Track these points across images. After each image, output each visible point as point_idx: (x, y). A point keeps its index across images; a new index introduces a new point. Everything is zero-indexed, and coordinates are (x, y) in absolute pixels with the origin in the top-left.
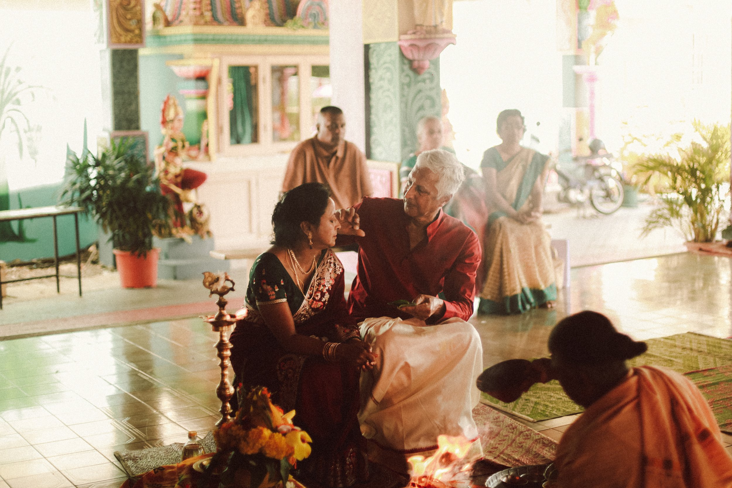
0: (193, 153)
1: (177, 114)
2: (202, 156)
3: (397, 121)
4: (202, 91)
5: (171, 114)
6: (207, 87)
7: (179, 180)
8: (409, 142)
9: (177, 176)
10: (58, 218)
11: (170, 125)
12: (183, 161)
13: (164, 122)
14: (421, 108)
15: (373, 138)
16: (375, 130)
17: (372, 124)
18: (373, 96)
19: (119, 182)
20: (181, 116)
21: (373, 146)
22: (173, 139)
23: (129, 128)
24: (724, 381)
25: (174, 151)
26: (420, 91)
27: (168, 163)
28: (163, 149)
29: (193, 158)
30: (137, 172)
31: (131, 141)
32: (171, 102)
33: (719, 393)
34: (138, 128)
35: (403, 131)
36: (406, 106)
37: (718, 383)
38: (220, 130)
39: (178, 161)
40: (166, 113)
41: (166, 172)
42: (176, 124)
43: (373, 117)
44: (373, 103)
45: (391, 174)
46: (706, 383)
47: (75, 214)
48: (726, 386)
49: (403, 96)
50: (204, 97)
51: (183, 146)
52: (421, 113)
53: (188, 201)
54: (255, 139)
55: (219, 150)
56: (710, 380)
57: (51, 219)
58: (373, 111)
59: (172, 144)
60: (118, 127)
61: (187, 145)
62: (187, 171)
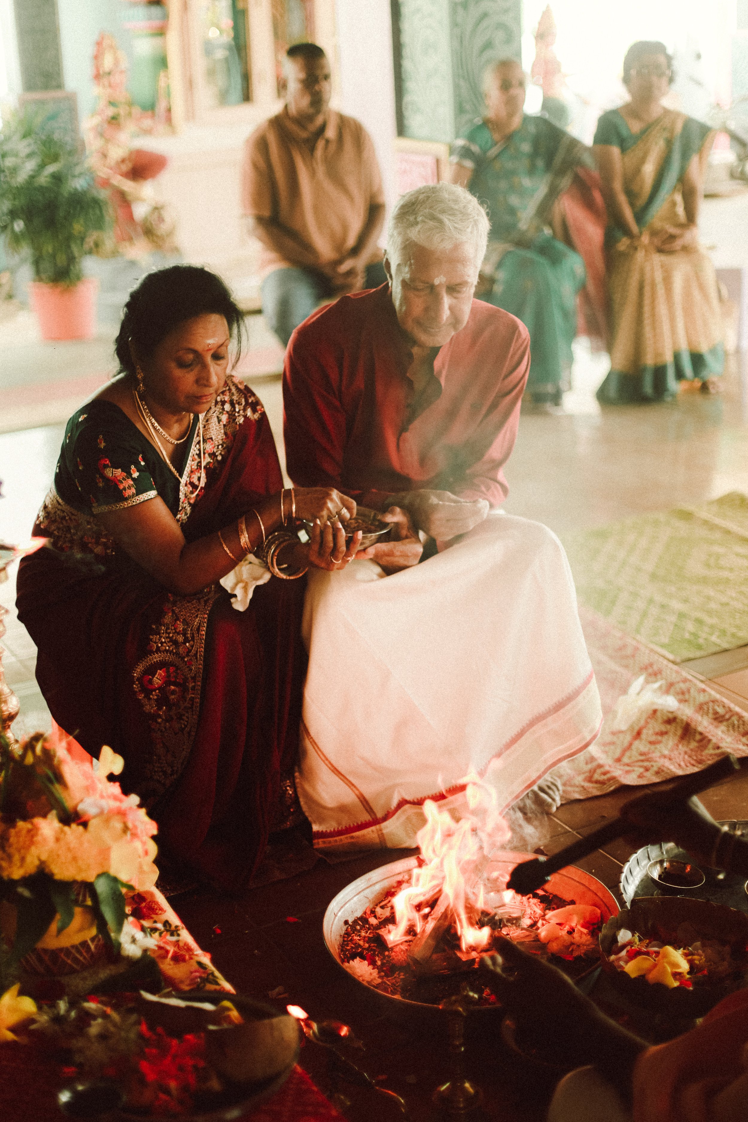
0: (147, 123)
1: (116, 62)
2: (161, 128)
3: (446, 68)
4: (157, 23)
5: (108, 62)
6: (166, 17)
7: (125, 168)
8: (468, 107)
9: (123, 161)
11: (105, 81)
12: (131, 137)
13: (98, 77)
14: (488, 45)
15: (407, 99)
16: (410, 85)
17: (405, 76)
18: (406, 26)
19: (21, 178)
20: (124, 64)
21: (408, 113)
22: (112, 103)
23: (46, 87)
25: (114, 121)
26: (485, 15)
28: (96, 120)
29: (148, 132)
30: (55, 160)
31: (50, 109)
32: (106, 43)
34: (59, 86)
35: (457, 87)
36: (462, 43)
38: (190, 84)
39: (123, 136)
40: (100, 62)
42: (116, 78)
43: (407, 64)
44: (406, 38)
45: (438, 161)
49: (454, 24)
50: (161, 32)
51: (130, 114)
52: (489, 54)
53: (141, 201)
54: (247, 96)
58: (406, 52)
59: (110, 112)
60: (29, 85)
61: (136, 111)
62: (139, 153)
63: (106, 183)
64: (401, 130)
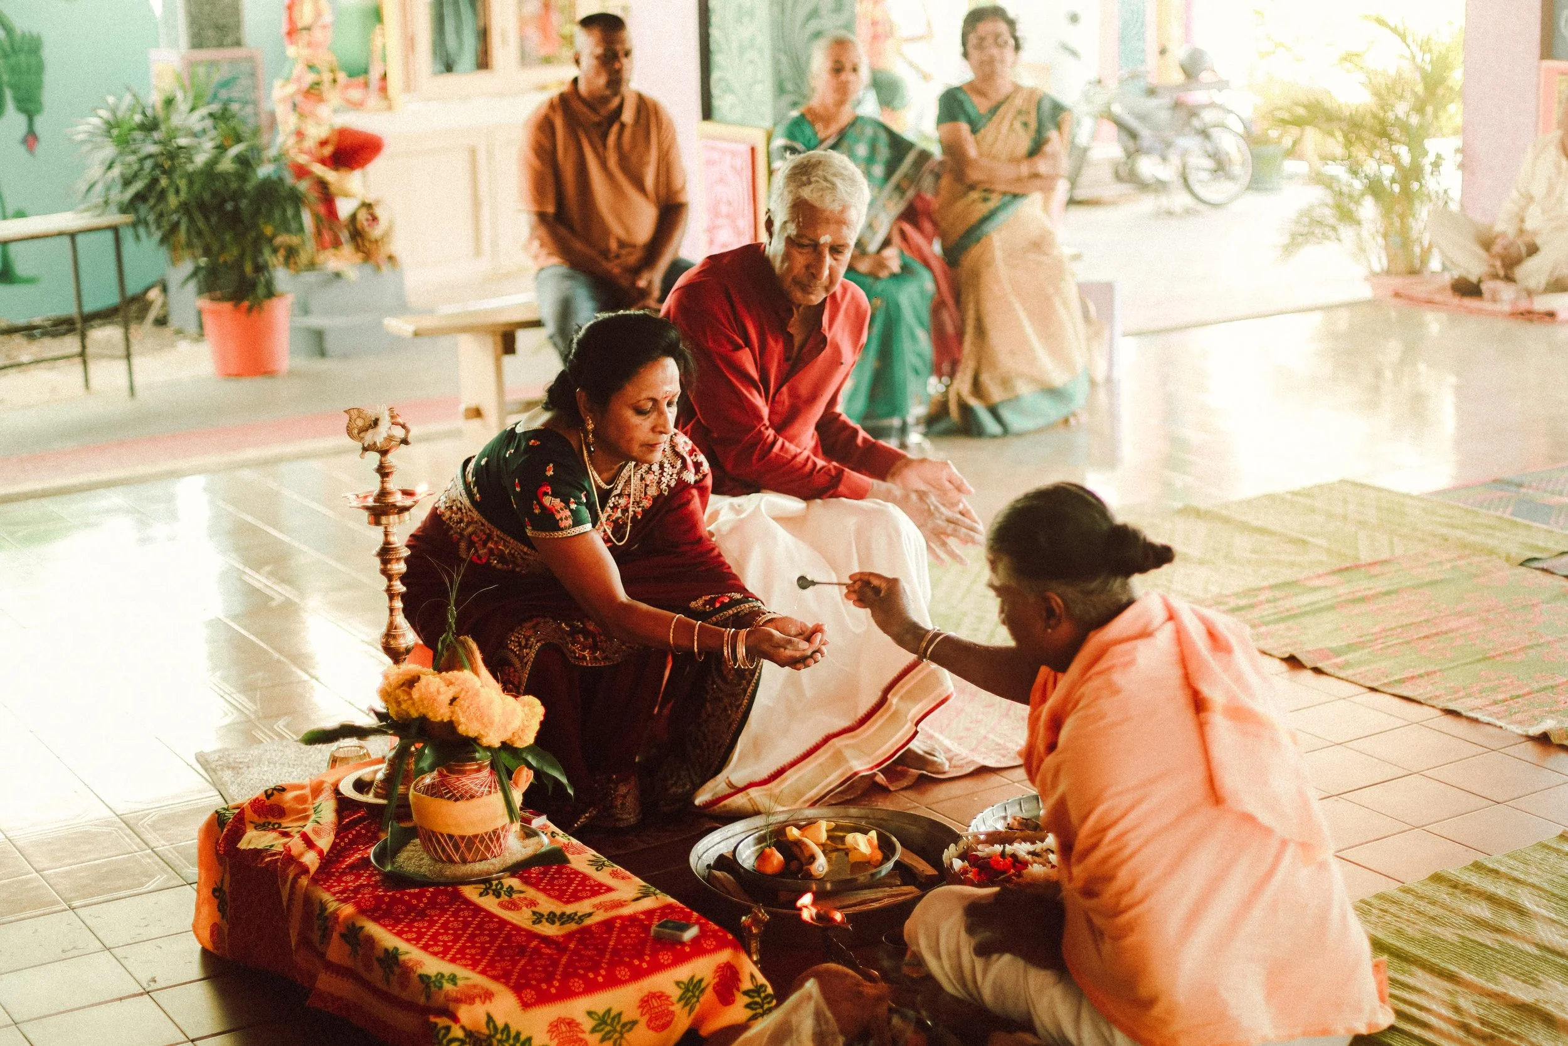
0: (355, 94)
1: (318, 14)
2: (374, 100)
3: (764, 40)
5: (305, 14)
7: (328, 151)
8: (789, 86)
9: (323, 143)
10: (80, 239)
11: (304, 37)
12: (335, 111)
13: (292, 32)
14: (815, 12)
15: (715, 75)
16: (718, 59)
17: (713, 46)
19: (200, 160)
20: (328, 18)
21: (715, 91)
22: (311, 67)
23: (220, 45)
24: (1408, 587)
25: (313, 92)
27: (302, 116)
28: (291, 89)
29: (357, 106)
30: (238, 139)
31: (224, 72)
33: (1398, 611)
34: (238, 43)
35: (776, 62)
36: (783, 11)
37: (1396, 591)
38: (410, 43)
39: (324, 111)
40: (296, 14)
41: (300, 134)
42: (318, 35)
43: (715, 33)
44: (714, 2)
45: (753, 150)
46: (1372, 592)
47: (115, 229)
48: (1412, 598)
51: (334, 81)
52: (814, 25)
53: (347, 195)
54: (483, 62)
55: (408, 86)
56: (1381, 585)
57: (66, 241)
58: (715, 19)
59: (311, 77)
60: (198, 41)
61: (342, 77)
62: (343, 133)
63: (301, 172)
64: (707, 113)
